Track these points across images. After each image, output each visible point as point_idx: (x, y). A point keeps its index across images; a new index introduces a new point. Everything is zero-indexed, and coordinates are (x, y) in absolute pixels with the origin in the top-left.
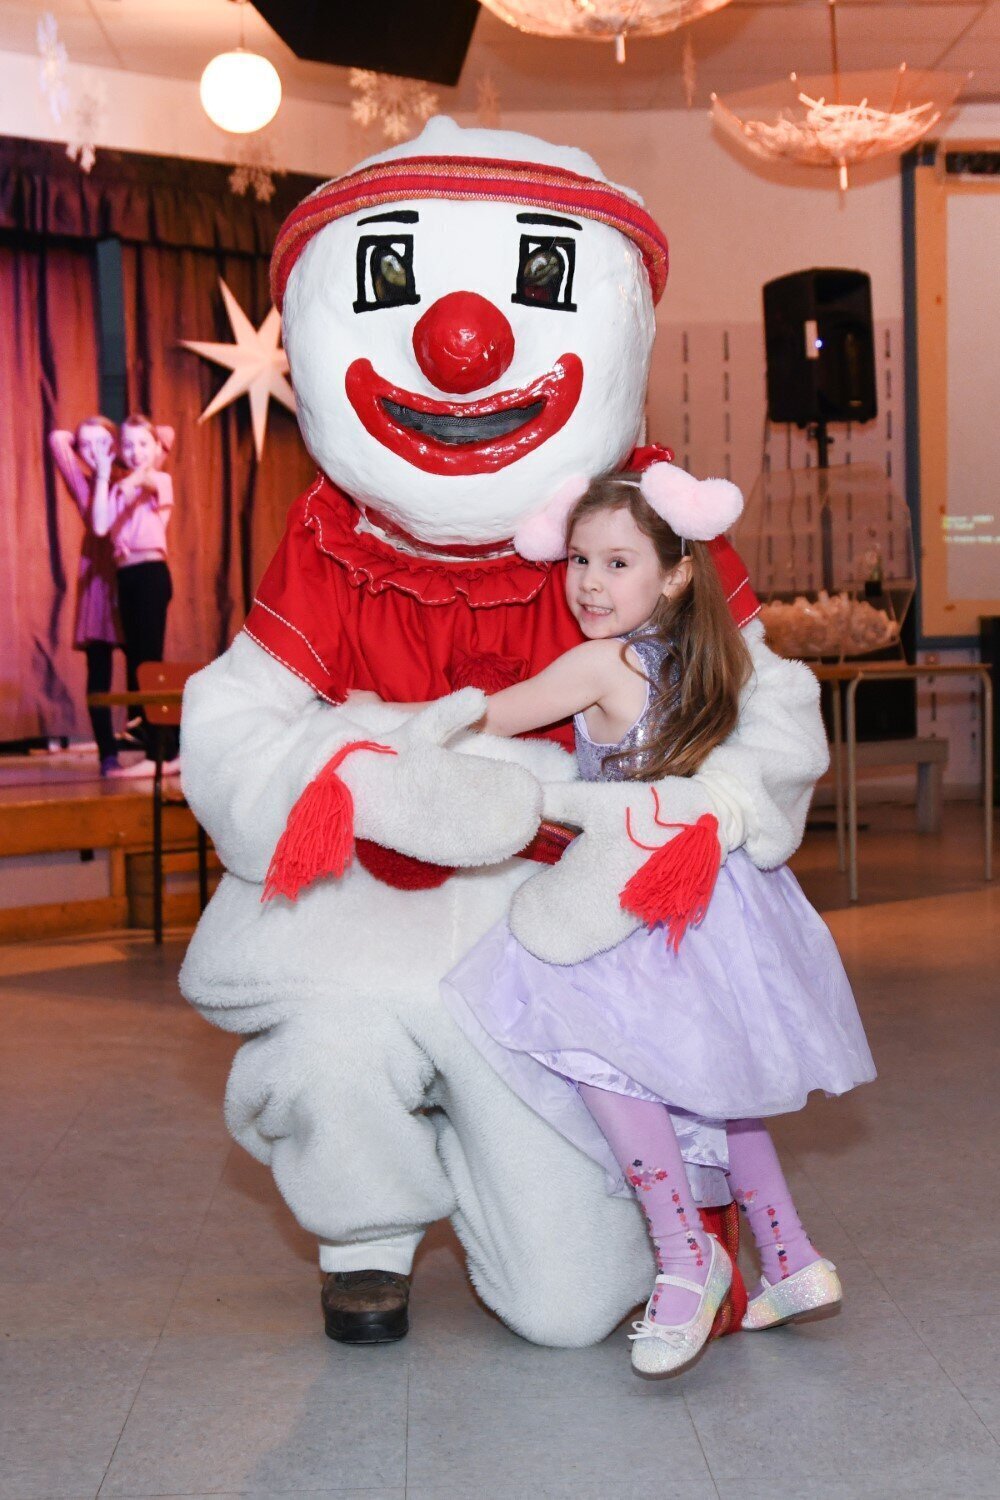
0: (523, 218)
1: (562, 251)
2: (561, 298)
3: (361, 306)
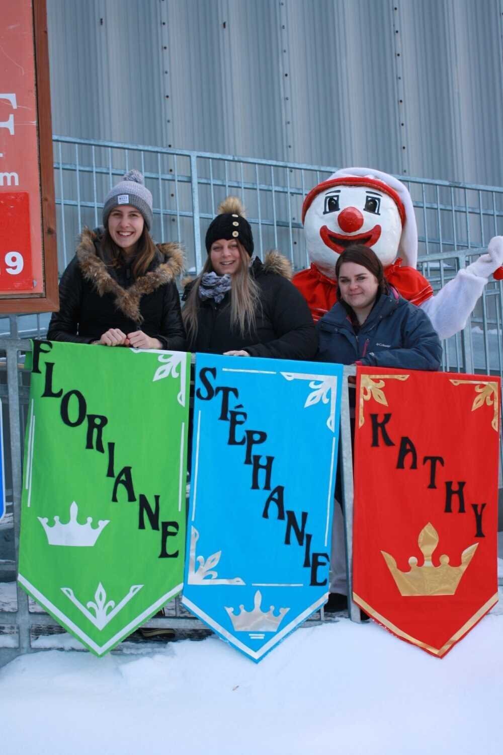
2: (376, 212)
3: (325, 213)
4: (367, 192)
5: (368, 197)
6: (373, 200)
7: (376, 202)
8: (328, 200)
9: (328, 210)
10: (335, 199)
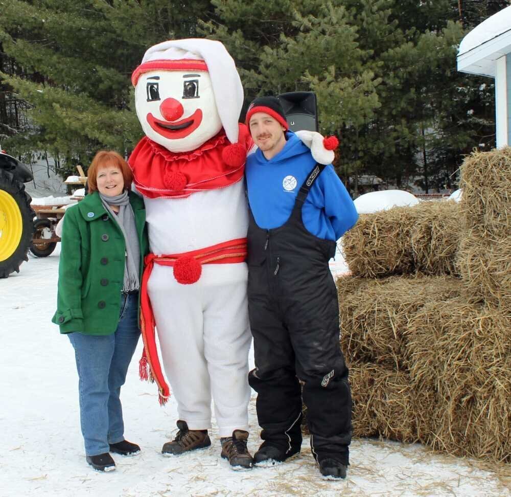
4: (185, 76)
5: (185, 82)
6: (191, 82)
7: (194, 85)
8: (149, 87)
9: (150, 98)
10: (155, 86)
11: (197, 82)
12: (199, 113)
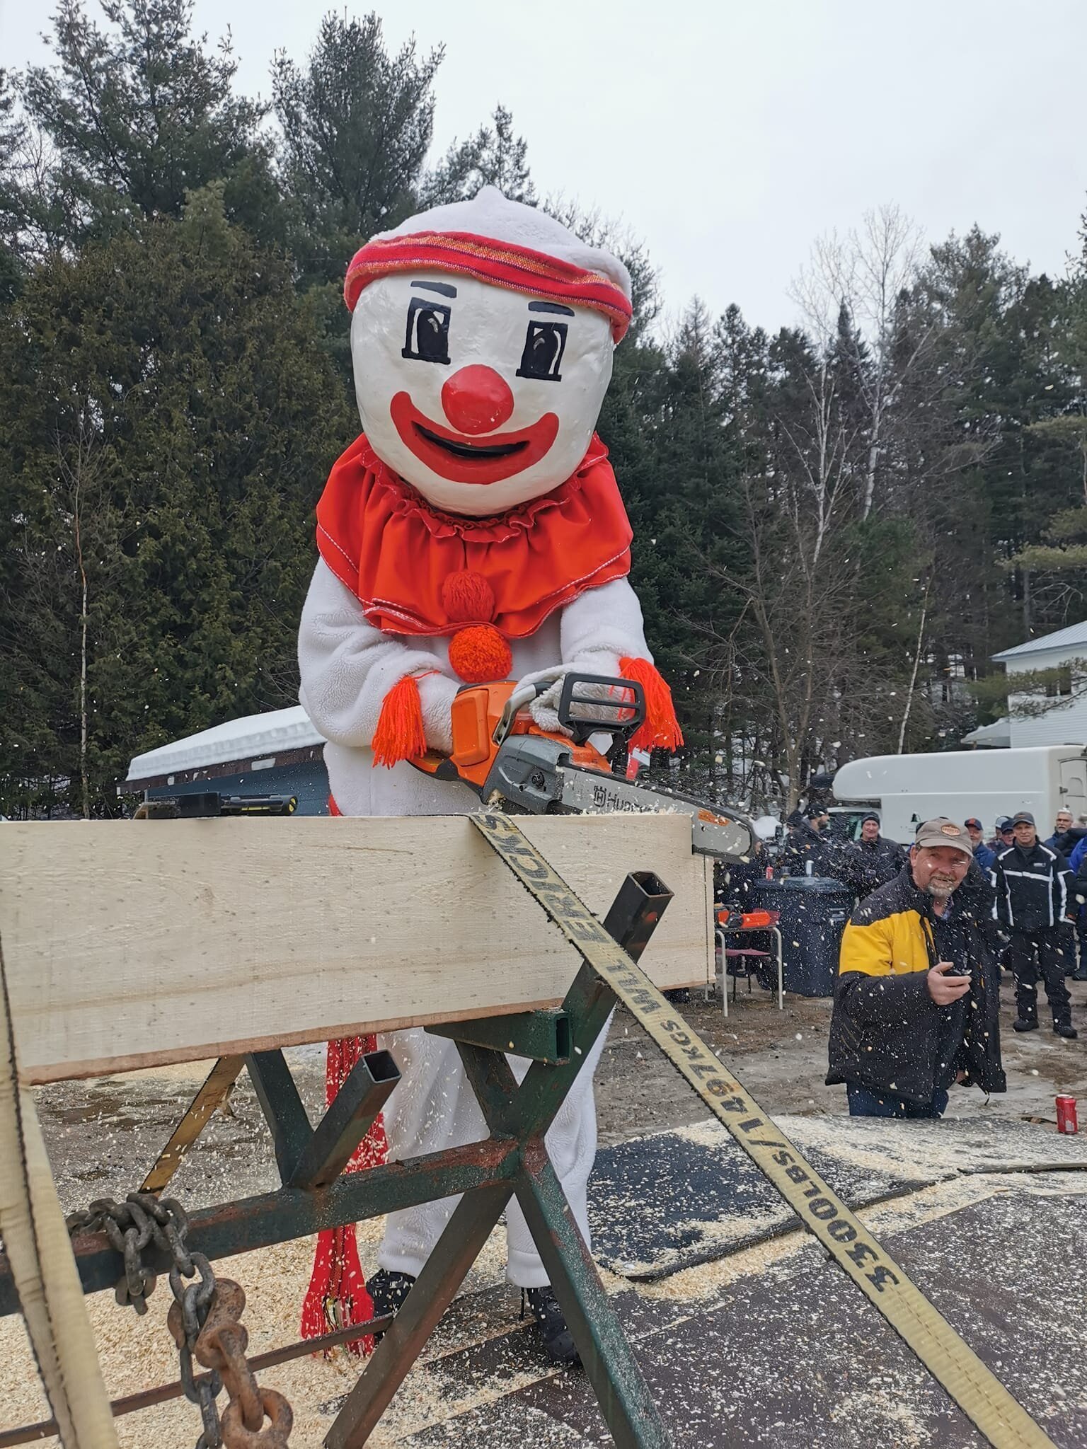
0: (532, 307)
1: (557, 334)
9: (415, 349)
10: (440, 317)
11: (563, 329)
12: (549, 426)
